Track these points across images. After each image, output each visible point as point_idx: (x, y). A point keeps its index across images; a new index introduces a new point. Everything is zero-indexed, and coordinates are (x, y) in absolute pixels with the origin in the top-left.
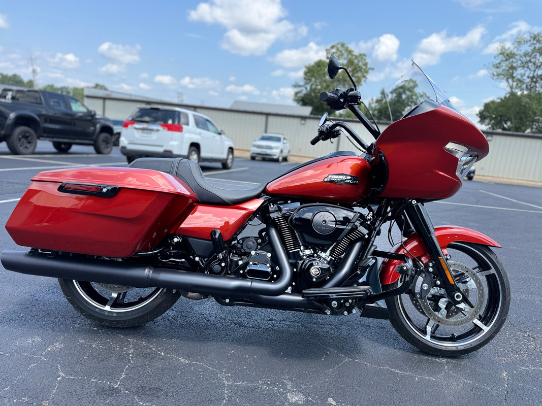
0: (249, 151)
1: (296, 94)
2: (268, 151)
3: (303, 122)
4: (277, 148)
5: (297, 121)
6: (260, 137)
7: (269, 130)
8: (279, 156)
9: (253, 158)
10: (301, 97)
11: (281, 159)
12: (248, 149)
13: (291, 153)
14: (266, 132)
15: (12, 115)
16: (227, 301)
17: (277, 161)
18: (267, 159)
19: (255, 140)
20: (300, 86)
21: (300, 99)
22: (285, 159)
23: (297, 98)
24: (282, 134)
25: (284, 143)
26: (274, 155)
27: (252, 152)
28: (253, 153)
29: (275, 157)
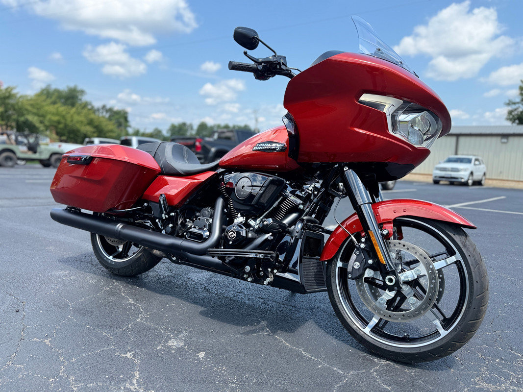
0: (431, 175)
1: (510, 113)
2: (454, 174)
3: (504, 140)
4: (465, 170)
5: (498, 139)
6: (446, 159)
7: (460, 152)
8: (468, 179)
9: (436, 182)
10: (517, 115)
11: (470, 182)
12: (430, 173)
13: (487, 176)
14: (456, 153)
15: (213, 150)
16: (174, 259)
17: (465, 184)
18: (453, 182)
19: (440, 163)
20: (514, 103)
21: (516, 117)
22: (478, 183)
23: (511, 117)
24: (474, 155)
25: (475, 165)
26: (462, 178)
27: (434, 175)
28: (436, 177)
29: (463, 180)
